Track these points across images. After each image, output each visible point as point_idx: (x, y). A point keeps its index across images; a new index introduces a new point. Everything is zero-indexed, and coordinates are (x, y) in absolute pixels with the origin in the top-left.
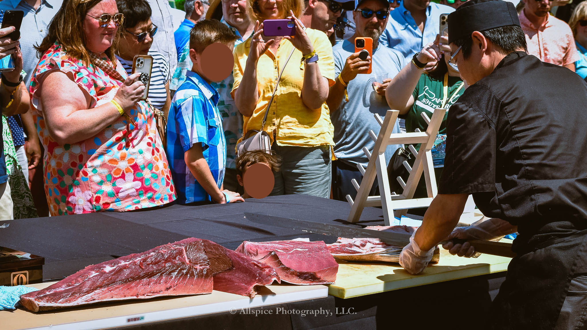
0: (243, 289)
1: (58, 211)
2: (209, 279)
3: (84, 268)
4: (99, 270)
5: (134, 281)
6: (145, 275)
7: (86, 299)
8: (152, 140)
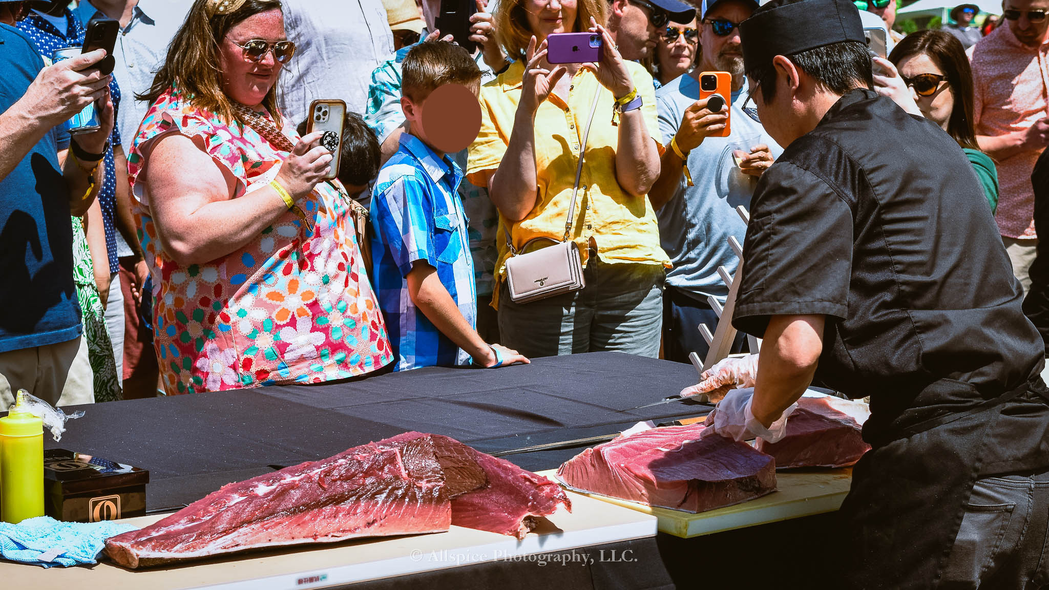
0: (505, 523)
1: (177, 385)
2: (444, 506)
3: (219, 488)
4: (245, 493)
5: (309, 512)
6: (329, 499)
7: (224, 544)
8: (346, 259)
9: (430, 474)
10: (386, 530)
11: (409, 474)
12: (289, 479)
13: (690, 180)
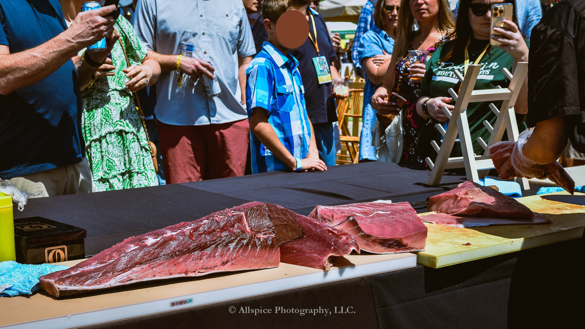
0: (315, 260)
2: (275, 250)
3: (122, 241)
4: (138, 243)
5: (182, 256)
6: (197, 247)
7: (121, 280)
9: (266, 229)
10: (236, 267)
11: (251, 229)
12: (169, 233)
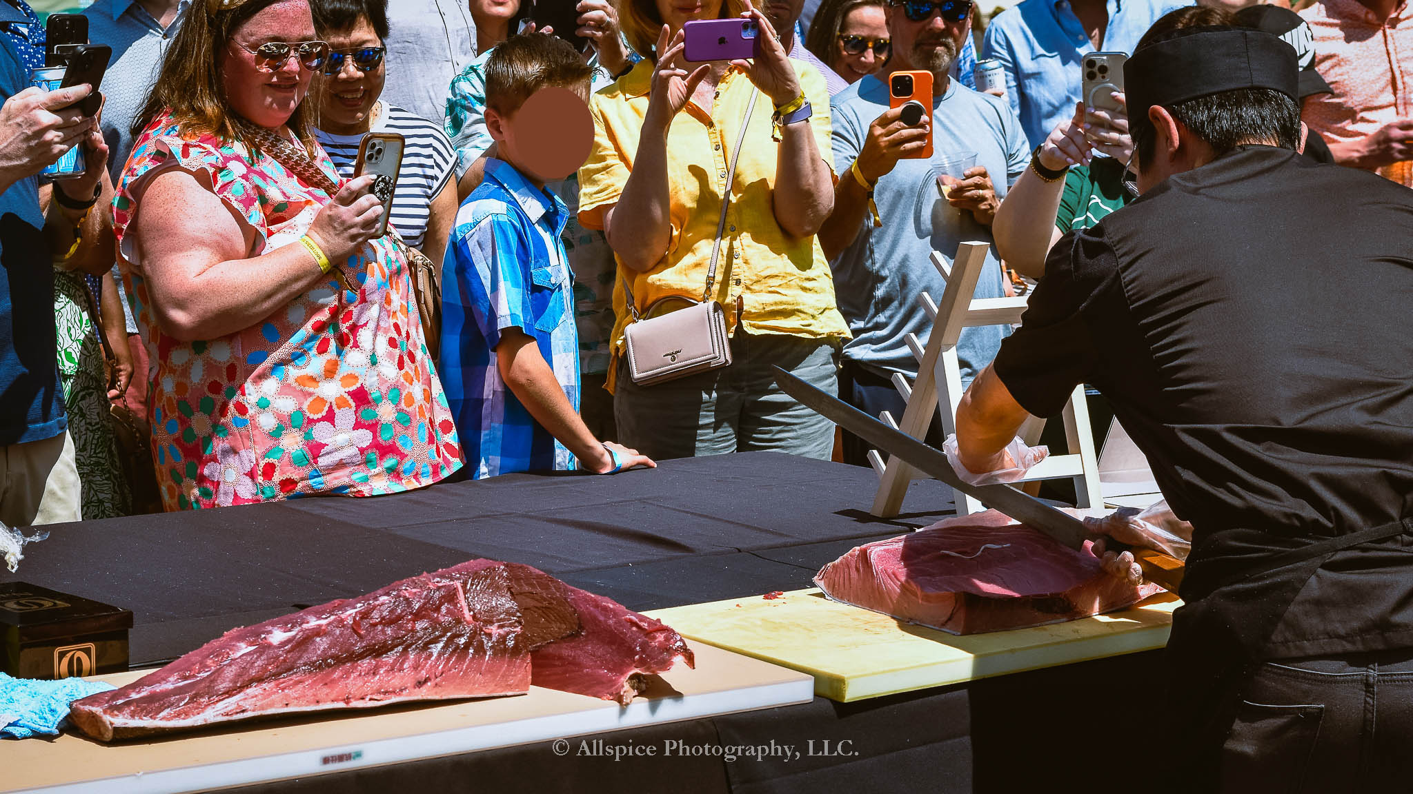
0: (603, 683)
1: (178, 499)
2: (522, 659)
3: (222, 635)
4: (254, 641)
5: (339, 666)
6: (367, 650)
7: (226, 710)
8: (399, 333)
9: (502, 616)
10: (443, 691)
11: (474, 617)
12: (313, 622)
13: (877, 218)
